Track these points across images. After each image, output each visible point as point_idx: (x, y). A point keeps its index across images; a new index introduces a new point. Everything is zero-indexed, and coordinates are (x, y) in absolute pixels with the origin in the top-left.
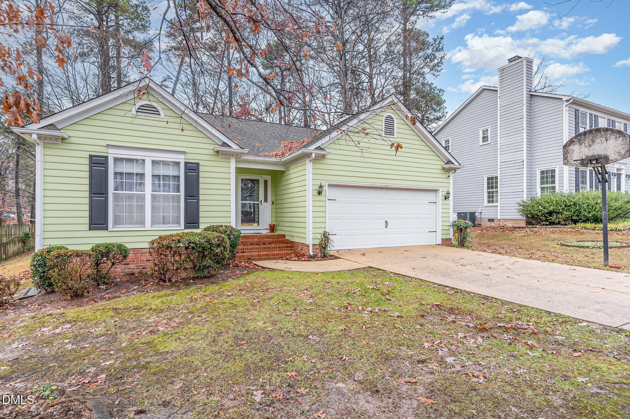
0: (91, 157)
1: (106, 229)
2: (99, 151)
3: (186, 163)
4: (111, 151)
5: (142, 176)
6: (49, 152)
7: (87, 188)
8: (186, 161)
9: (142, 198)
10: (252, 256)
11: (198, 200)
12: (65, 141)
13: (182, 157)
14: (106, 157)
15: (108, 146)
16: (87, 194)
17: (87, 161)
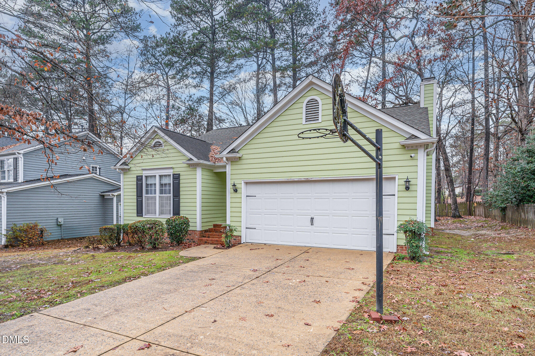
0: (137, 176)
1: (142, 216)
2: (139, 173)
3: (173, 175)
4: (144, 172)
5: (155, 184)
6: (126, 176)
7: (135, 194)
8: (174, 173)
9: (155, 198)
10: (207, 240)
11: (179, 199)
12: (130, 170)
13: (172, 171)
14: (142, 176)
15: (143, 170)
16: (135, 197)
17: (135, 179)
